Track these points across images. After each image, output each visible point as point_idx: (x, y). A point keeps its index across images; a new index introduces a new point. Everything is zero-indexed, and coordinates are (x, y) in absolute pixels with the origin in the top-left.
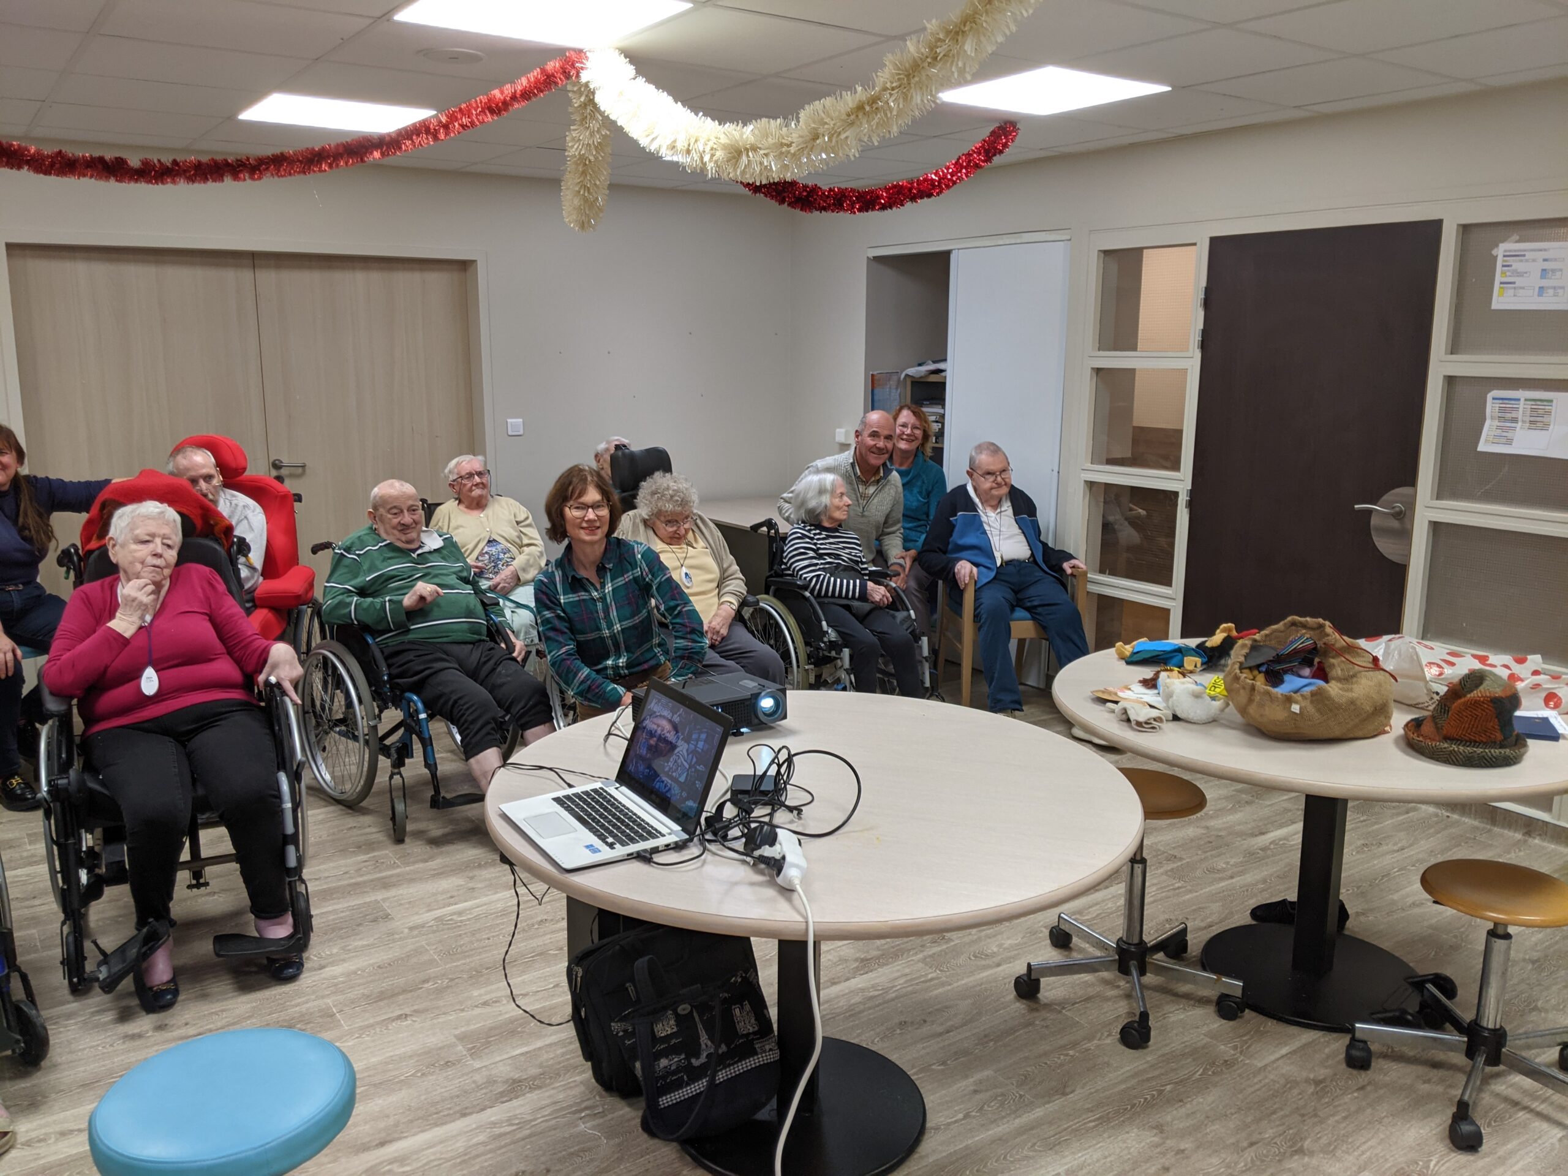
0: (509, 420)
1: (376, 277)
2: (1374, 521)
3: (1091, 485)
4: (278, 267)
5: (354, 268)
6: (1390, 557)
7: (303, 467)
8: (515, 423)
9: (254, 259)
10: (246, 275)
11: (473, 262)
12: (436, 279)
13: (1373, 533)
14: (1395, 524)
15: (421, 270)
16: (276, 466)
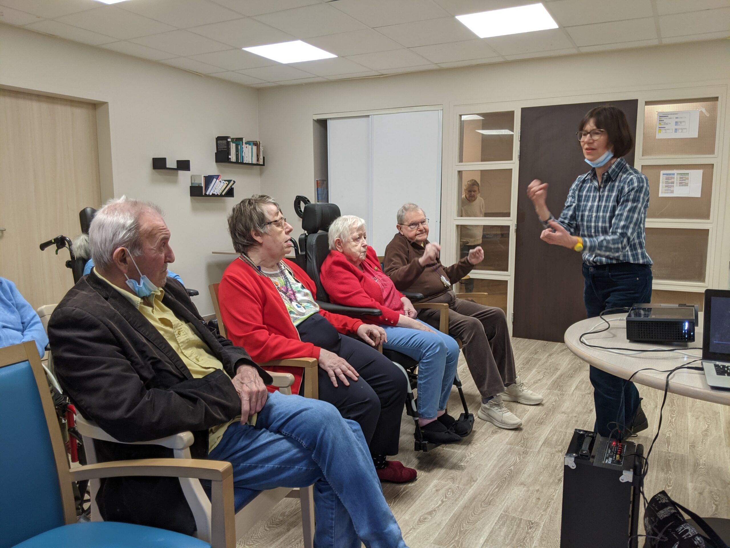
1: (44, 106)
11: (104, 104)
15: (71, 106)
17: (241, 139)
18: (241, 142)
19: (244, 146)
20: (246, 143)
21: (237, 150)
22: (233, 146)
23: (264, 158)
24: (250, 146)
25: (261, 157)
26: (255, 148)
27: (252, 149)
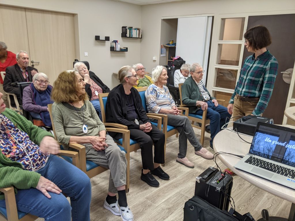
0: (85, 53)
1: (54, 16)
2: (283, 75)
3: (216, 68)
4: (31, 12)
5: (49, 14)
6: (287, 82)
7: (39, 63)
8: (86, 54)
9: (26, 9)
10: (23, 13)
11: (77, 14)
12: (68, 18)
13: (283, 78)
14: (288, 76)
15: (64, 15)
16: (32, 62)
17: (132, 28)
18: (132, 29)
19: (133, 30)
20: (134, 29)
21: (130, 32)
22: (128, 31)
23: (142, 35)
24: (136, 31)
25: (141, 35)
26: (138, 31)
27: (137, 31)
